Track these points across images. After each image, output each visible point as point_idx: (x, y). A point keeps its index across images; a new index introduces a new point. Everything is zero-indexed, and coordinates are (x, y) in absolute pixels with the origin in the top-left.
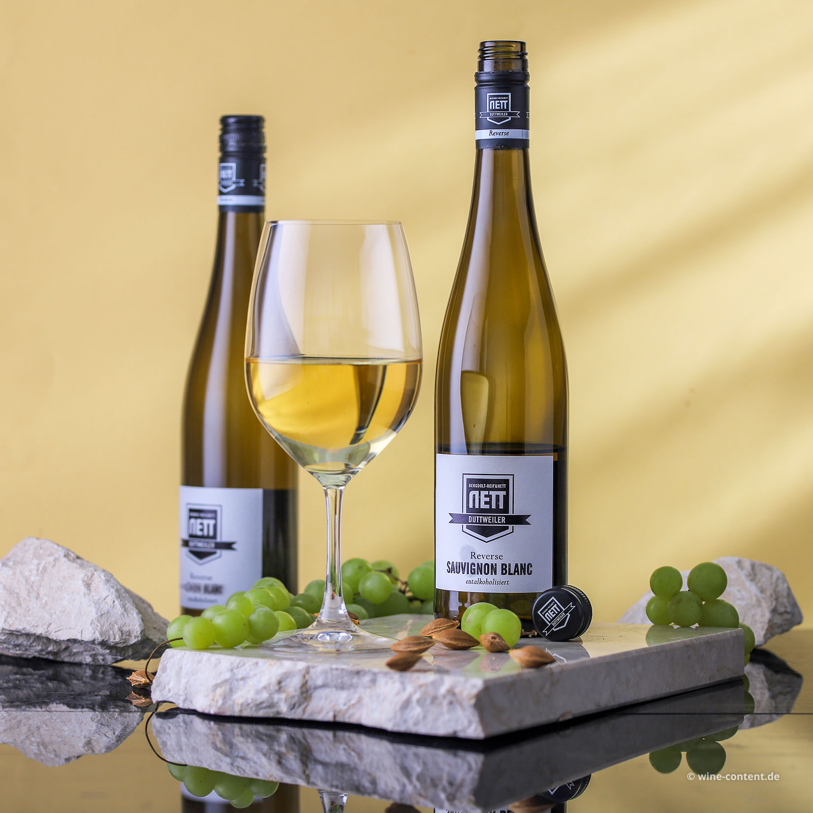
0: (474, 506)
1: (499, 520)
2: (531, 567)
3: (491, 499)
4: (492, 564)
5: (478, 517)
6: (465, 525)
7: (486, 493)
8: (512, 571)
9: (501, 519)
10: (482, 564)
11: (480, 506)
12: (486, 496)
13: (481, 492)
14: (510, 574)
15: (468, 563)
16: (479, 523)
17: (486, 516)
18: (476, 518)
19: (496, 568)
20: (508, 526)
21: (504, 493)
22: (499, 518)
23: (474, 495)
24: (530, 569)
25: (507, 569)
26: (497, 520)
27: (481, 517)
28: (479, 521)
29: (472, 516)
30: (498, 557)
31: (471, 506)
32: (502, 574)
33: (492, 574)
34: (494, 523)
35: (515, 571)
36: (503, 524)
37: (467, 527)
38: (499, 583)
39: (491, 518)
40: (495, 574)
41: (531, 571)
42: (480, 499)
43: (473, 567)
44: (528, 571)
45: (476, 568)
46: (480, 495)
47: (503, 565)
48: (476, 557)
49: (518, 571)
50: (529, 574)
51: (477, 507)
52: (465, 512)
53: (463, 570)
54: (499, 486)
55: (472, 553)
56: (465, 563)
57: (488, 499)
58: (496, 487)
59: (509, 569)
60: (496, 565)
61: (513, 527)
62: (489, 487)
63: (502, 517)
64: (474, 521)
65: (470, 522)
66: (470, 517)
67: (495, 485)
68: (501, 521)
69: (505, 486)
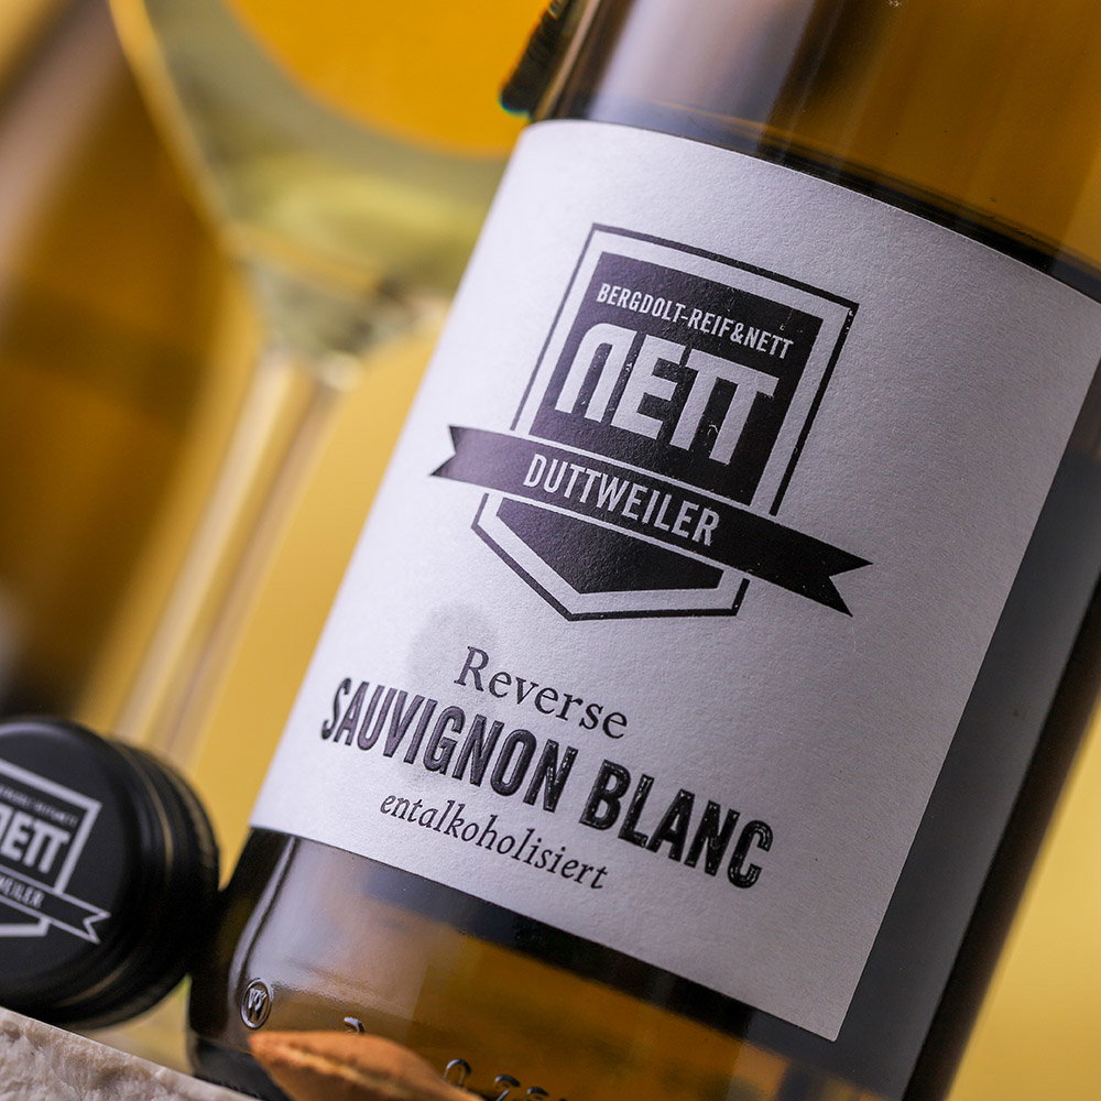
0: (582, 405)
1: (682, 517)
2: (765, 844)
3: (681, 396)
4: (552, 750)
5: (577, 469)
6: (497, 497)
7: (672, 351)
8: (648, 825)
9: (695, 515)
10: (499, 727)
11: (609, 414)
12: (663, 370)
13: (649, 339)
14: (629, 835)
15: (433, 705)
16: (572, 503)
17: (622, 475)
18: (569, 472)
19: (566, 772)
20: (720, 572)
21: (768, 384)
22: (686, 505)
23: (605, 349)
24: (754, 855)
25: (626, 802)
26: (670, 518)
27: (593, 474)
28: (578, 489)
29: (551, 454)
30: (601, 718)
31: (566, 402)
32: (589, 818)
33: (530, 800)
34: (649, 529)
35: (663, 832)
36: (698, 547)
37: (508, 513)
38: (551, 860)
39: (645, 497)
40: (552, 803)
41: (755, 869)
42: (625, 375)
43: (448, 733)
44: (736, 862)
45: (462, 739)
46: (633, 356)
47: (609, 769)
48: (485, 684)
49: (677, 840)
50: (740, 881)
51: (595, 412)
52: (523, 432)
53: (398, 732)
54: (754, 339)
55: (473, 651)
56: (419, 701)
57: (665, 389)
58: (736, 337)
59: (637, 807)
60: (571, 756)
61: (745, 583)
62: (699, 326)
63: (707, 512)
64: (551, 485)
65: (527, 482)
66: (537, 457)
67: (732, 328)
68: (690, 527)
69: (786, 346)
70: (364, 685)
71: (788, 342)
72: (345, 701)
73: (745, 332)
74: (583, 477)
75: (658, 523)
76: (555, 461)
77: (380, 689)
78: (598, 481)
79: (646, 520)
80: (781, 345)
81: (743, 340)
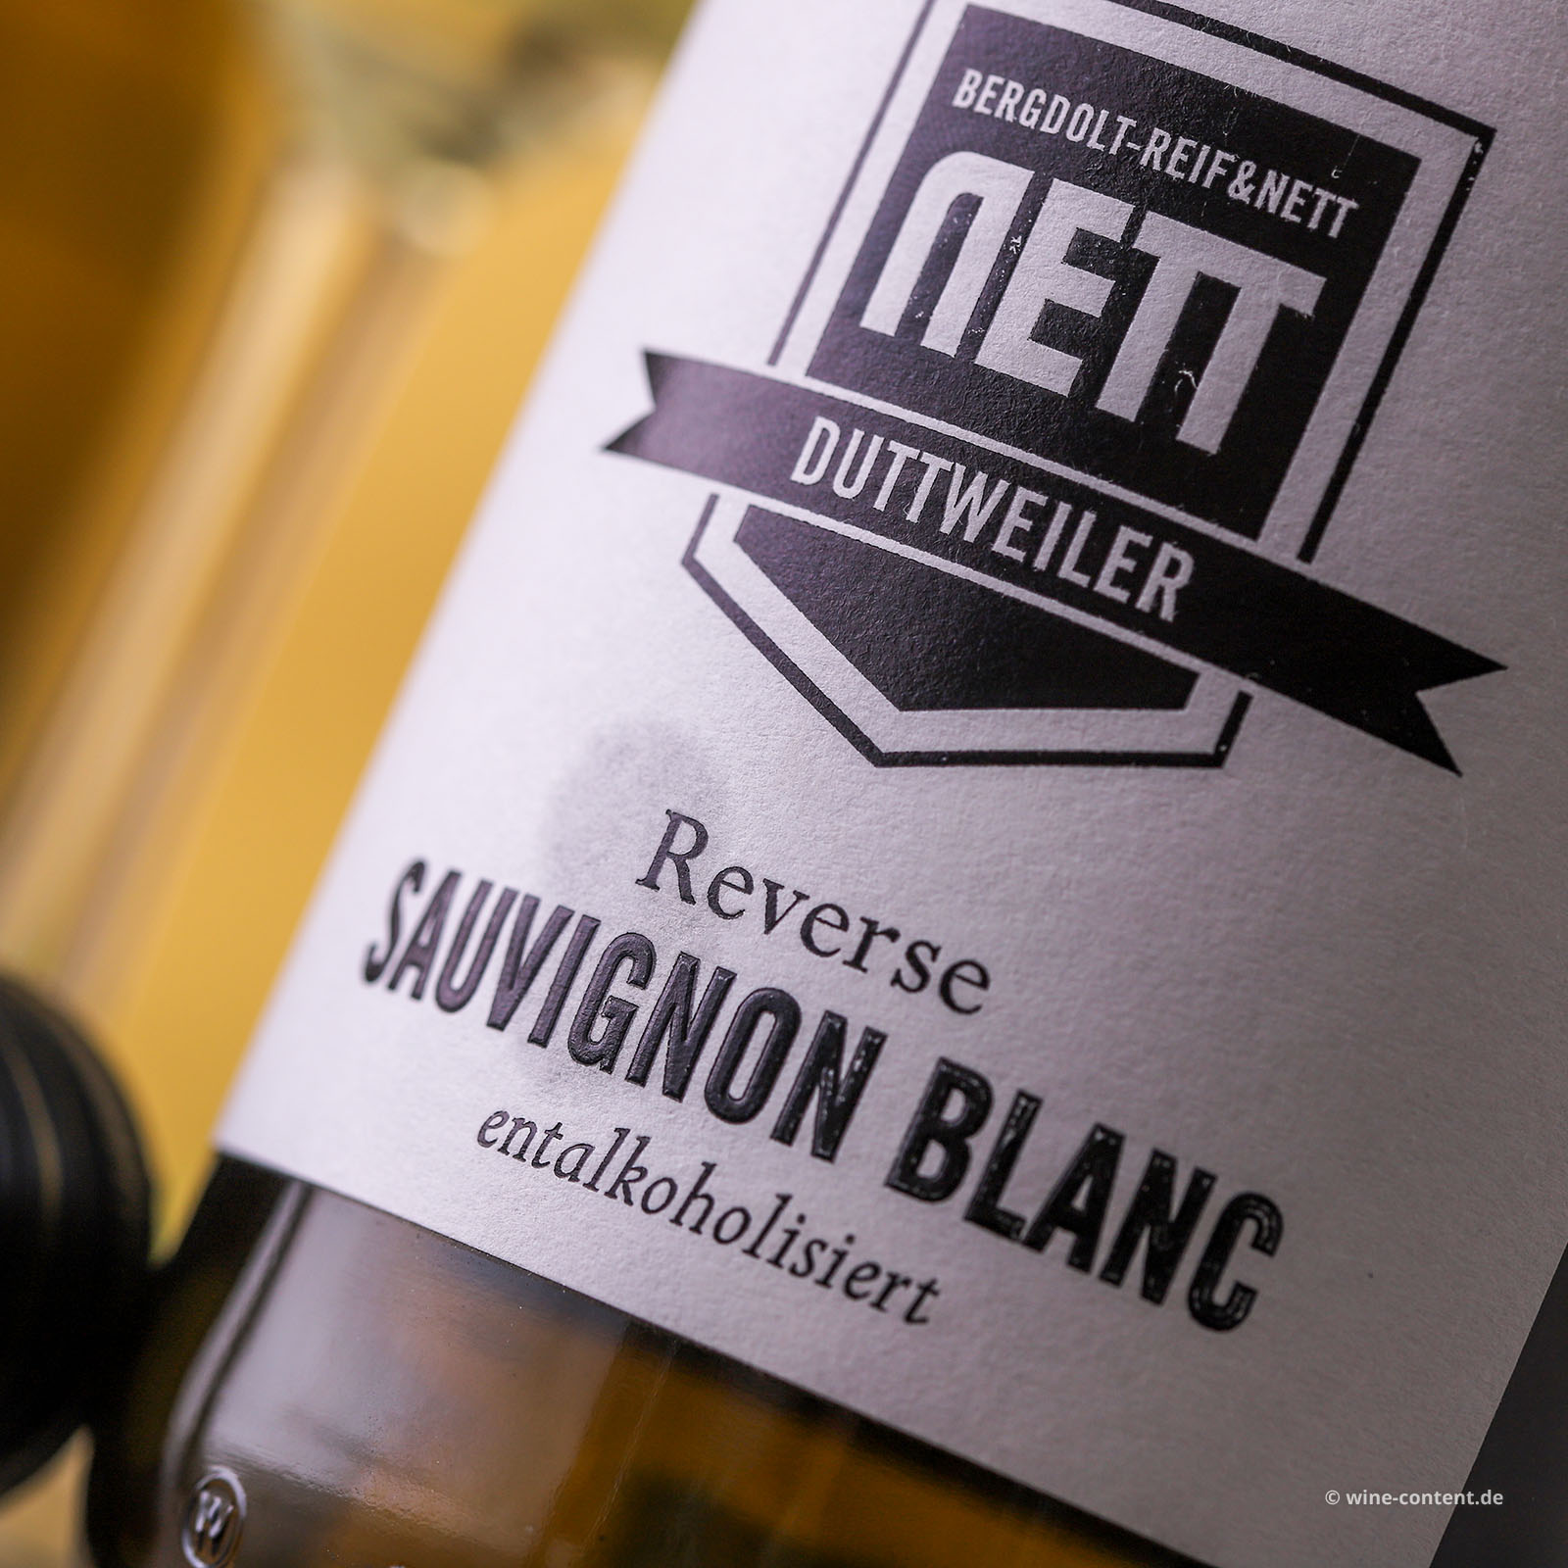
0: (915, 320)
1: (1117, 560)
2: (1266, 1243)
3: (1123, 309)
4: (833, 1031)
5: (902, 452)
6: (735, 503)
7: (1106, 215)
8: (1024, 1197)
9: (1144, 558)
10: (725, 981)
11: (972, 340)
12: (1085, 251)
13: (1060, 188)
14: (986, 1214)
15: (590, 928)
16: (891, 523)
17: (997, 467)
18: (885, 458)
19: (860, 1078)
20: (1191, 677)
21: (1304, 290)
22: (1126, 535)
23: (967, 206)
24: (1243, 1264)
25: (982, 1147)
26: (1091, 562)
27: (935, 463)
28: (904, 493)
29: (849, 417)
30: (936, 970)
31: (883, 314)
32: (905, 1178)
33: (785, 1134)
34: (1048, 582)
35: (1057, 1213)
36: (1149, 623)
37: (756, 538)
38: (823, 1261)
39: (1040, 516)
40: (828, 1144)
41: (1245, 1294)
42: (1007, 262)
43: (620, 988)
44: (1206, 1277)
45: (647, 1001)
46: (1024, 222)
47: (949, 1078)
48: (700, 887)
49: (1086, 1228)
50: (1212, 1317)
51: (943, 335)
52: (793, 370)
53: (517, 979)
54: (1279, 194)
55: (676, 819)
56: (562, 917)
57: (1089, 293)
58: (1239, 190)
59: (1005, 1158)
60: (873, 1045)
61: (1243, 702)
62: (1165, 162)
63: (1168, 551)
64: (848, 482)
65: (798, 475)
66: (821, 423)
67: (1232, 170)
68: (1132, 581)
69: (1342, 213)
70: (452, 878)
71: (1347, 204)
72: (414, 908)
73: (1257, 181)
74: (915, 468)
75: (1067, 571)
76: (858, 434)
77: (484, 887)
78: (944, 477)
79: (1041, 562)
80: (1332, 209)
81: (1254, 196)
